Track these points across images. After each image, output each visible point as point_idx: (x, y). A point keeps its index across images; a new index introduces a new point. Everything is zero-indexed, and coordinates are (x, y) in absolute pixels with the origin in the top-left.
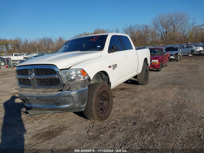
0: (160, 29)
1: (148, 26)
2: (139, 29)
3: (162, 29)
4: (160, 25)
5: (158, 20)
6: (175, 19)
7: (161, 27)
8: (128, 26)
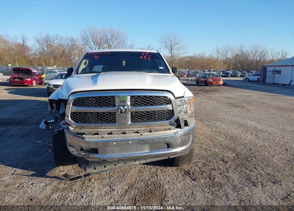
0: (91, 46)
1: (76, 40)
2: (61, 42)
3: (93, 46)
4: (91, 41)
5: (88, 33)
6: (110, 37)
7: (92, 43)
8: (44, 35)
